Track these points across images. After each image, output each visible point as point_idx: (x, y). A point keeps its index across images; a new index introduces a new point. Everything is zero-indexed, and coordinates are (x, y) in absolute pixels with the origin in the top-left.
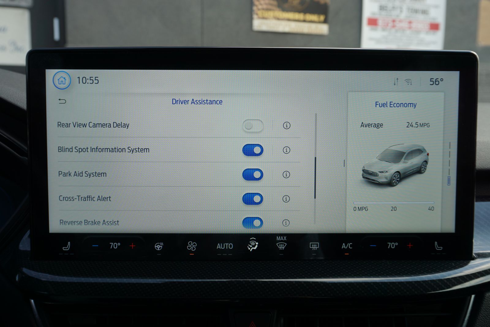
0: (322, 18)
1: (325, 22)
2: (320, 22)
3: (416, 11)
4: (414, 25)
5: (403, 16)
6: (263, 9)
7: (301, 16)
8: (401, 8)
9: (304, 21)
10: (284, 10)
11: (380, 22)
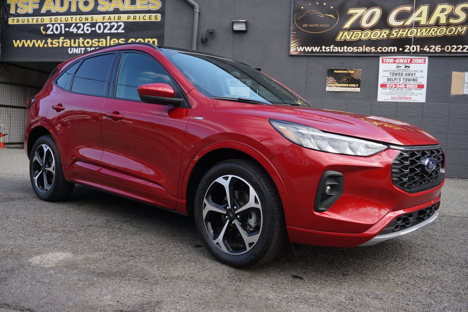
0: (357, 85)
1: (359, 87)
2: (356, 87)
3: (409, 80)
4: (408, 86)
5: (401, 83)
6: (330, 83)
7: (347, 85)
8: (400, 79)
9: (349, 87)
10: (339, 83)
11: (388, 86)
